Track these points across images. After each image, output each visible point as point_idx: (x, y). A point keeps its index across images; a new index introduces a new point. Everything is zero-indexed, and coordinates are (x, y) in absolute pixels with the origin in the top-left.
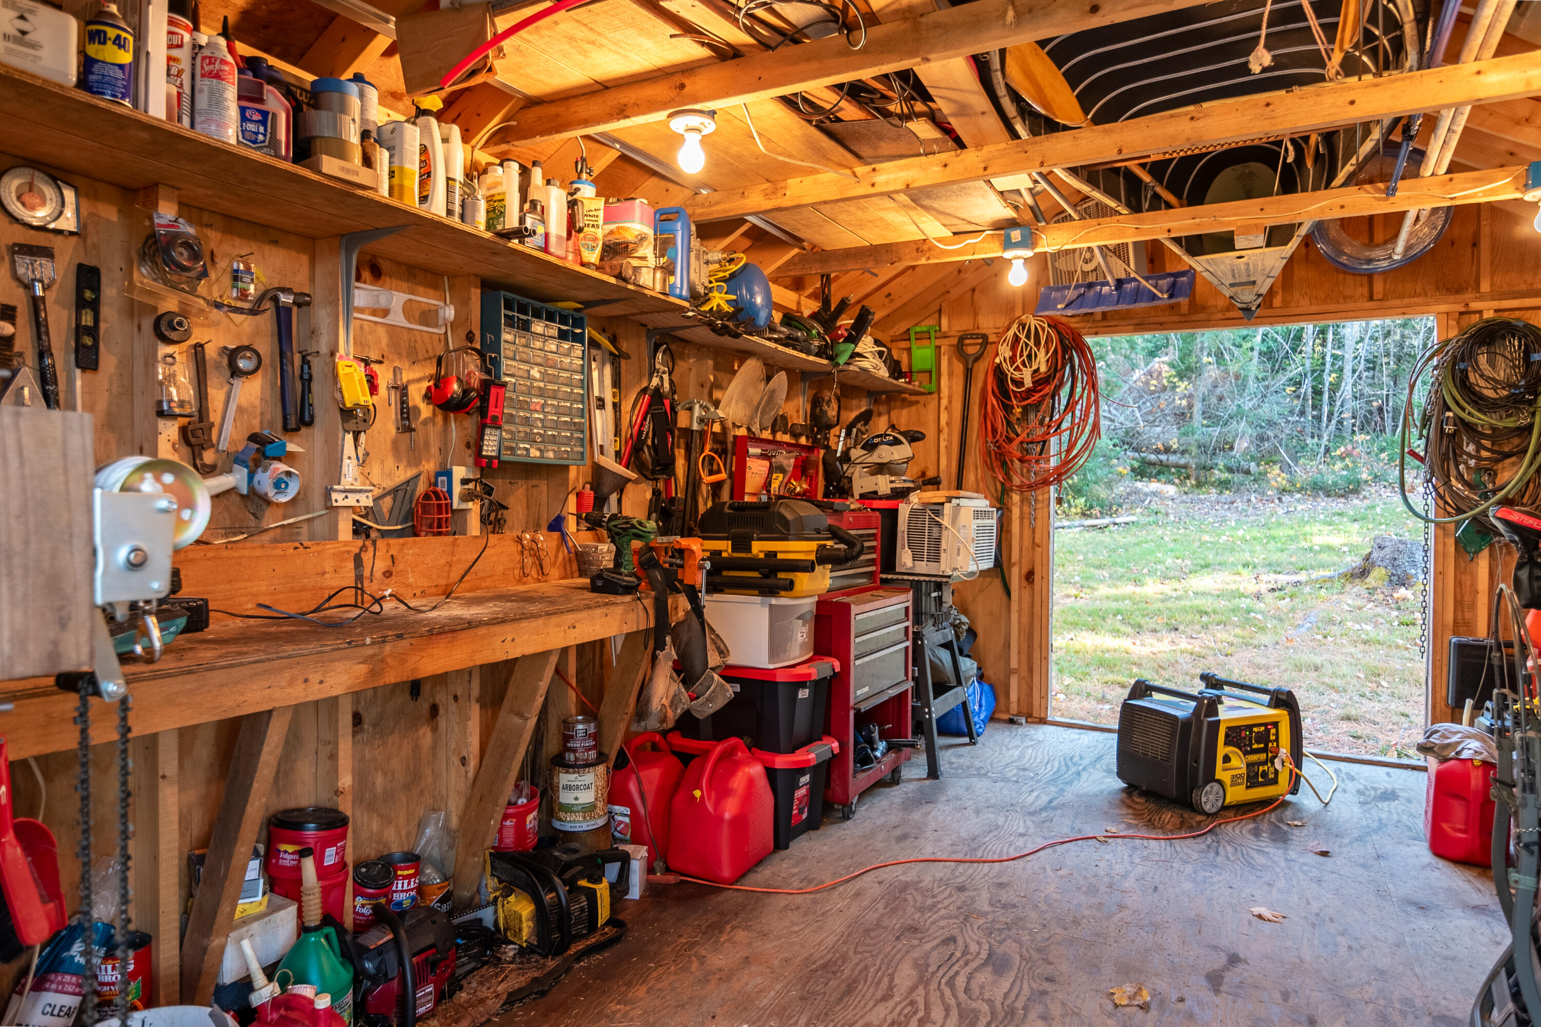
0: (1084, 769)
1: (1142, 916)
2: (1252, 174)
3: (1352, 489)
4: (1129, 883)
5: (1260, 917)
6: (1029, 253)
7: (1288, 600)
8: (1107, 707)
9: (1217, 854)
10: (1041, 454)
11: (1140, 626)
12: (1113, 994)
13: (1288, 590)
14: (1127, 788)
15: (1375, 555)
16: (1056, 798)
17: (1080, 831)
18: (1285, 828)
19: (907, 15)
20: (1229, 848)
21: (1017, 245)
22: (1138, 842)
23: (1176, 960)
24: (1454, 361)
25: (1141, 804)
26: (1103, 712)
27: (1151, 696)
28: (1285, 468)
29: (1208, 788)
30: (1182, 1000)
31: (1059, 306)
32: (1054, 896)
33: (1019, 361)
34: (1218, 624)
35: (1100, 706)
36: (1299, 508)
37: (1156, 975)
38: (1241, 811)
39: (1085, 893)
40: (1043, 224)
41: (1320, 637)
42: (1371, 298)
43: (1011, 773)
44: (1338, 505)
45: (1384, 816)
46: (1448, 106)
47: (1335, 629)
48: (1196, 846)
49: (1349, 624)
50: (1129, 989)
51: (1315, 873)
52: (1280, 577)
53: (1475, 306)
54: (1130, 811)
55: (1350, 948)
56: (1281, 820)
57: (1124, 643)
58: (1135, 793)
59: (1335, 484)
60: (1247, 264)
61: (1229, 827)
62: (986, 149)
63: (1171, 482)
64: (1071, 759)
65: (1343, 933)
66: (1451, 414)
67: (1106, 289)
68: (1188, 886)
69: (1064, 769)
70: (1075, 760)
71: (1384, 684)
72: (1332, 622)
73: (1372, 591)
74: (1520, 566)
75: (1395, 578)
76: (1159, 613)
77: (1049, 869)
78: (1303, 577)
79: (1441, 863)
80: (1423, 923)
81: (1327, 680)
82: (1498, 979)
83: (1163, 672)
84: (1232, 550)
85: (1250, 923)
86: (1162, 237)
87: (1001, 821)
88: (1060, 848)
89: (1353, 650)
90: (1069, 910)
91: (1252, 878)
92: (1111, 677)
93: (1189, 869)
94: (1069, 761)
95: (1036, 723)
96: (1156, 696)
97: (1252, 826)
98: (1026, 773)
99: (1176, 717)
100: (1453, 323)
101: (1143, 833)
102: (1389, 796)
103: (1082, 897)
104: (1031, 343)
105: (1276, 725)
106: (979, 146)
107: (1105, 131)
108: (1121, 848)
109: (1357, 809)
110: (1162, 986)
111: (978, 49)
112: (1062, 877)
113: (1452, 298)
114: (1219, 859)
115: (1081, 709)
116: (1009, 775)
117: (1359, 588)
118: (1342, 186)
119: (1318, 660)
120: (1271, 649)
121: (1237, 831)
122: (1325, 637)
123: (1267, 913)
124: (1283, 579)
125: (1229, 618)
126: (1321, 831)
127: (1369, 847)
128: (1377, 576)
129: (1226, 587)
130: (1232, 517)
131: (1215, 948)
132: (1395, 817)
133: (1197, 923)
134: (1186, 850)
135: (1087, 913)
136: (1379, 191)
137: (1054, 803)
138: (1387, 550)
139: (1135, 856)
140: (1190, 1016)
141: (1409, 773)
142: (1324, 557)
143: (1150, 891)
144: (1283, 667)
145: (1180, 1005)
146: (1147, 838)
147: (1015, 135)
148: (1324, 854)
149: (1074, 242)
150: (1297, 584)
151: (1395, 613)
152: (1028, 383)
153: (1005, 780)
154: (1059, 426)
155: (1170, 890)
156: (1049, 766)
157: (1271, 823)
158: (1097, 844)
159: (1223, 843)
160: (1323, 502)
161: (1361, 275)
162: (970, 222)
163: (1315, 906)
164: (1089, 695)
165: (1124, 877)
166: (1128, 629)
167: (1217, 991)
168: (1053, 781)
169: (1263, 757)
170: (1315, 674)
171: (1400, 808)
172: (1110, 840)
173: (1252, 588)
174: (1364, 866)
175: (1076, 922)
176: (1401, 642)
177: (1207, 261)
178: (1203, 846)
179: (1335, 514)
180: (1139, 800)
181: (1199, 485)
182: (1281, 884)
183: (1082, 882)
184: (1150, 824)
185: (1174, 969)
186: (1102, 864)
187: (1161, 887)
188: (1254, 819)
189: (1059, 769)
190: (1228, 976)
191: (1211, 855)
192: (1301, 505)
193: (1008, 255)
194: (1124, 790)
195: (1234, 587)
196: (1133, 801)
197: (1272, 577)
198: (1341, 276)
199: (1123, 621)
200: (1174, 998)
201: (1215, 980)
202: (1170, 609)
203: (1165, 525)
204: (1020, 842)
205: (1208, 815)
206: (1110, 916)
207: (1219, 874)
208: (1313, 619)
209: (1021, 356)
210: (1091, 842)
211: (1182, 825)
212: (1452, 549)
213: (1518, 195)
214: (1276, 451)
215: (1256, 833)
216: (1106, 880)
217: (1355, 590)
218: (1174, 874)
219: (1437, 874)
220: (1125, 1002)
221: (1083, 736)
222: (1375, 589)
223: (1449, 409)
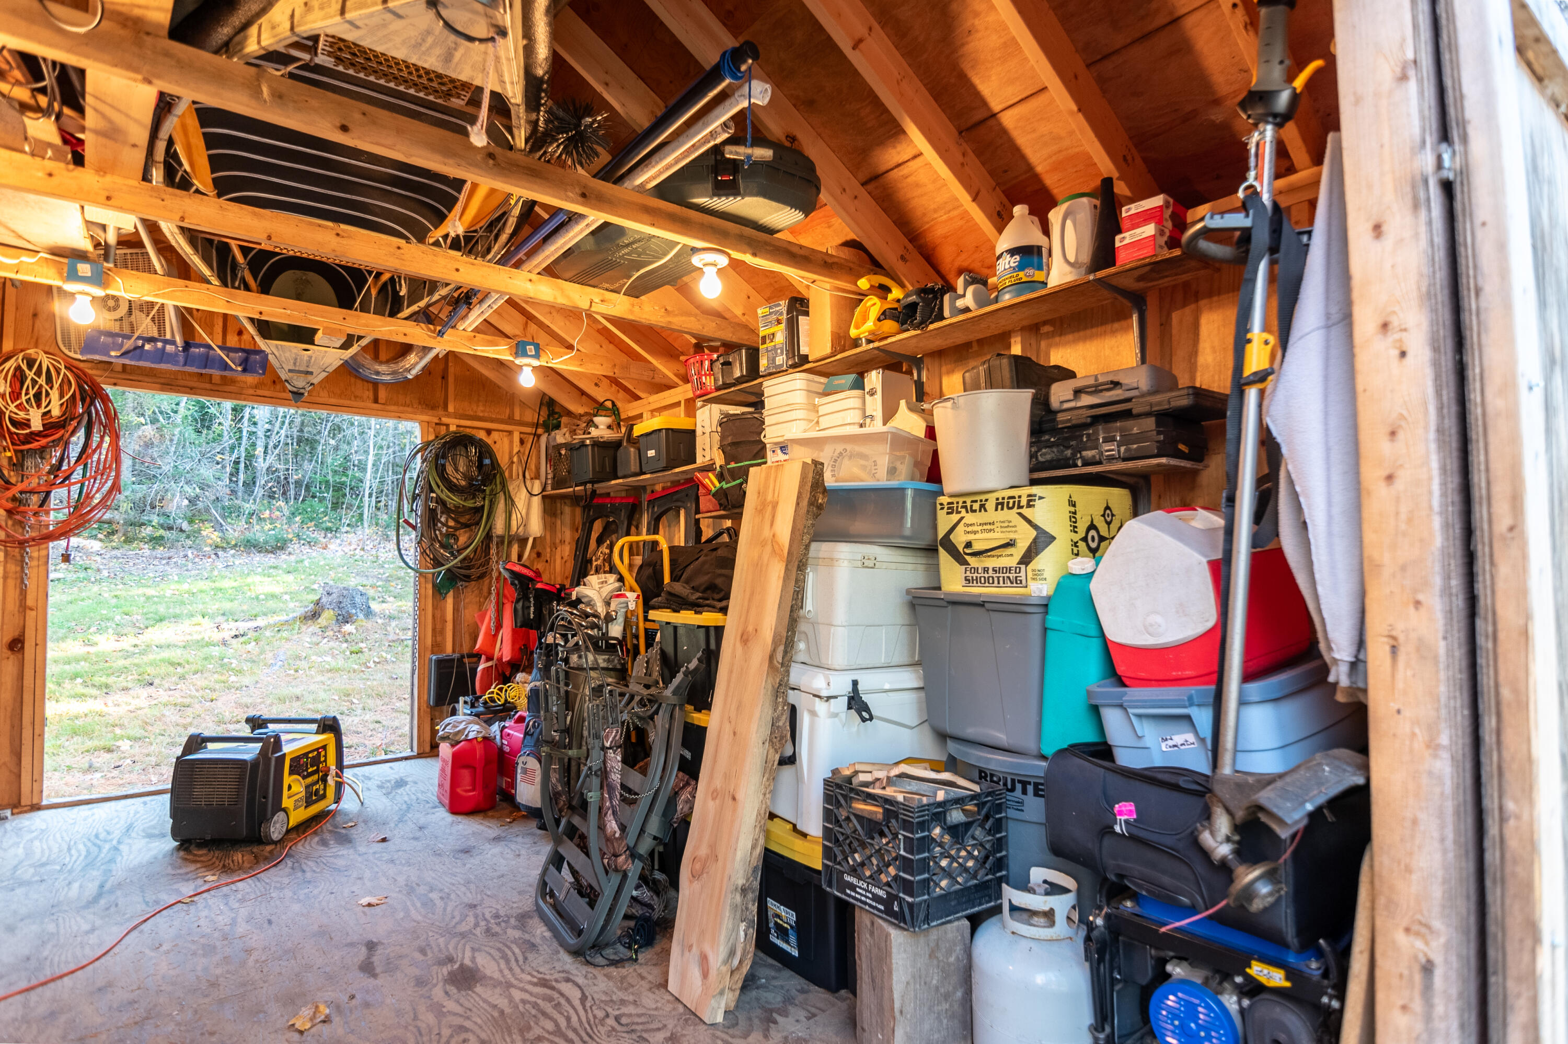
0: (119, 842)
1: (273, 949)
2: (308, 281)
3: (279, 546)
4: (241, 928)
5: (369, 905)
6: (99, 292)
7: (253, 644)
8: (98, 775)
9: (304, 871)
10: (41, 505)
11: (107, 686)
12: (293, 1025)
13: (251, 634)
14: (181, 845)
15: (324, 600)
16: (106, 881)
17: (157, 902)
18: (343, 831)
19: (130, 23)
20: (309, 863)
21: (84, 279)
22: (225, 889)
23: (328, 969)
24: (437, 457)
25: (205, 855)
26: (95, 782)
27: (206, 747)
28: (218, 526)
29: (275, 818)
30: (352, 997)
31: (113, 353)
32: (172, 973)
33: (24, 398)
34: (196, 673)
35: (88, 777)
36: (237, 562)
37: (319, 989)
38: (301, 831)
39: (204, 955)
40: (111, 265)
41: (292, 672)
42: (376, 401)
43: (27, 873)
44: (270, 559)
45: (406, 798)
46: (497, 292)
47: (303, 664)
48: (281, 873)
49: (314, 658)
50: (306, 1012)
51: (386, 857)
52: (239, 624)
53: (445, 420)
54: (199, 865)
55: (442, 898)
56: (336, 827)
57: (95, 705)
58: (192, 847)
59: (266, 542)
60: (310, 357)
61: (300, 845)
62: (109, 179)
63: (94, 537)
64: (97, 836)
65: (432, 890)
66: (434, 495)
67: (170, 348)
68: (296, 907)
69: (94, 850)
70: (102, 836)
71: (355, 701)
72: (298, 658)
73: (324, 629)
74: (518, 601)
75: (340, 618)
76: (124, 670)
77: (147, 951)
78: (261, 622)
79: (459, 818)
80: (473, 862)
81: (311, 706)
82: (549, 872)
83: (150, 728)
84: (182, 603)
85: (364, 913)
86: (241, 314)
87: (51, 928)
88: (146, 927)
89: (322, 679)
90: (198, 978)
91: (344, 879)
92: (90, 744)
93: (288, 893)
94: (96, 840)
95: (26, 812)
96: (211, 746)
97: (316, 839)
98: (48, 867)
99: (244, 761)
100: (431, 430)
101: (225, 879)
102: (401, 783)
103: (204, 960)
104: (42, 381)
105: (324, 747)
106: (102, 170)
107: (255, 214)
108: (214, 901)
109: (384, 800)
110: (329, 995)
111: (170, 88)
112: (168, 952)
113: (431, 412)
114: (309, 875)
115: (66, 784)
116: (27, 876)
117: (313, 628)
118: (406, 319)
119: (298, 691)
120: (252, 688)
121: (308, 847)
122: (297, 671)
123: (373, 900)
124: (243, 626)
125: (204, 666)
126: (371, 824)
127: (410, 823)
128: (327, 616)
129: (189, 638)
130: (173, 572)
131: (352, 945)
132: (414, 797)
133: (324, 933)
134: (275, 879)
135: (218, 971)
136: (430, 330)
137: (108, 886)
138: (334, 596)
139: (230, 903)
140: (367, 1005)
141: (404, 763)
142: (271, 604)
143: (266, 925)
144: (268, 702)
145: (354, 1001)
146: (233, 883)
147: (146, 178)
148: (384, 840)
149: (156, 295)
150: (256, 629)
151: (345, 645)
152: (37, 424)
153: (22, 883)
154: (68, 478)
155: (284, 917)
156: (73, 852)
157: (330, 832)
158: (185, 907)
159: (303, 861)
160: (257, 558)
161: (367, 382)
162: (20, 237)
163: (401, 880)
164: (69, 768)
165: (234, 922)
166: (94, 692)
167: (375, 976)
168: (90, 864)
169: (315, 777)
170: (299, 703)
171: (413, 789)
172: (195, 899)
173: (217, 636)
174: (416, 839)
175: (214, 985)
176: (356, 667)
177: (277, 346)
178: (287, 870)
179: (271, 567)
180: (200, 852)
181: (128, 540)
182: (368, 874)
183: (194, 947)
184: (226, 869)
185: (330, 978)
186: (202, 922)
187: (273, 918)
188: (315, 833)
189: (88, 852)
190: (376, 959)
191: (300, 874)
192: (241, 561)
193: (70, 287)
194: (179, 848)
195: (199, 637)
196: (195, 855)
197: (233, 625)
198: (353, 380)
199: (85, 684)
200: (346, 999)
201: (367, 968)
202: (137, 665)
203: (99, 581)
204: (93, 939)
205: (275, 843)
206: (243, 964)
207: (316, 887)
208: (282, 658)
209: (27, 394)
210: (176, 908)
211: (257, 860)
212: (430, 592)
213: (511, 358)
214: (207, 510)
215: (324, 843)
216: (216, 934)
217: (311, 629)
218: (278, 902)
219: (461, 826)
220: (308, 1026)
221: (95, 810)
222: (326, 627)
223: (432, 491)
